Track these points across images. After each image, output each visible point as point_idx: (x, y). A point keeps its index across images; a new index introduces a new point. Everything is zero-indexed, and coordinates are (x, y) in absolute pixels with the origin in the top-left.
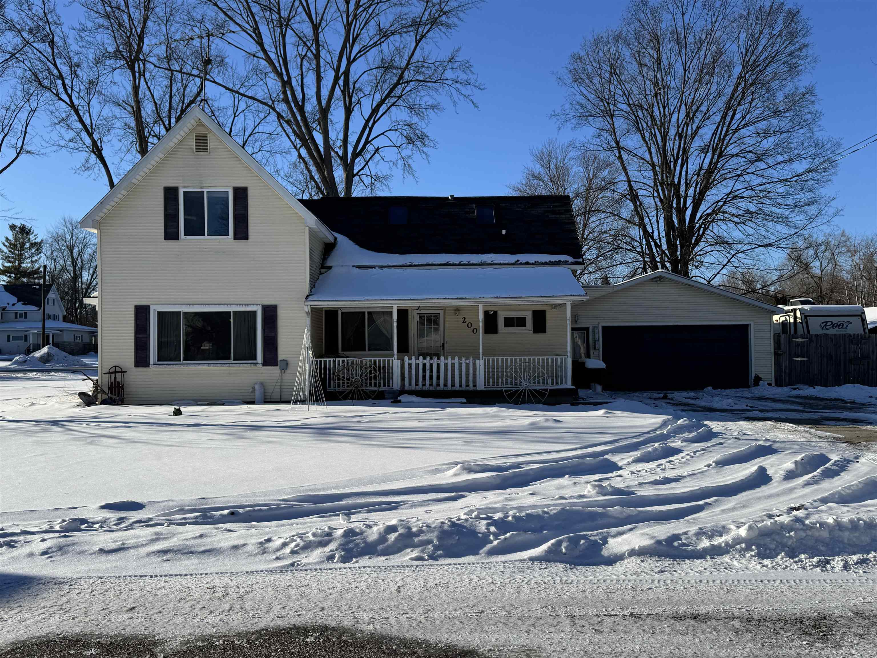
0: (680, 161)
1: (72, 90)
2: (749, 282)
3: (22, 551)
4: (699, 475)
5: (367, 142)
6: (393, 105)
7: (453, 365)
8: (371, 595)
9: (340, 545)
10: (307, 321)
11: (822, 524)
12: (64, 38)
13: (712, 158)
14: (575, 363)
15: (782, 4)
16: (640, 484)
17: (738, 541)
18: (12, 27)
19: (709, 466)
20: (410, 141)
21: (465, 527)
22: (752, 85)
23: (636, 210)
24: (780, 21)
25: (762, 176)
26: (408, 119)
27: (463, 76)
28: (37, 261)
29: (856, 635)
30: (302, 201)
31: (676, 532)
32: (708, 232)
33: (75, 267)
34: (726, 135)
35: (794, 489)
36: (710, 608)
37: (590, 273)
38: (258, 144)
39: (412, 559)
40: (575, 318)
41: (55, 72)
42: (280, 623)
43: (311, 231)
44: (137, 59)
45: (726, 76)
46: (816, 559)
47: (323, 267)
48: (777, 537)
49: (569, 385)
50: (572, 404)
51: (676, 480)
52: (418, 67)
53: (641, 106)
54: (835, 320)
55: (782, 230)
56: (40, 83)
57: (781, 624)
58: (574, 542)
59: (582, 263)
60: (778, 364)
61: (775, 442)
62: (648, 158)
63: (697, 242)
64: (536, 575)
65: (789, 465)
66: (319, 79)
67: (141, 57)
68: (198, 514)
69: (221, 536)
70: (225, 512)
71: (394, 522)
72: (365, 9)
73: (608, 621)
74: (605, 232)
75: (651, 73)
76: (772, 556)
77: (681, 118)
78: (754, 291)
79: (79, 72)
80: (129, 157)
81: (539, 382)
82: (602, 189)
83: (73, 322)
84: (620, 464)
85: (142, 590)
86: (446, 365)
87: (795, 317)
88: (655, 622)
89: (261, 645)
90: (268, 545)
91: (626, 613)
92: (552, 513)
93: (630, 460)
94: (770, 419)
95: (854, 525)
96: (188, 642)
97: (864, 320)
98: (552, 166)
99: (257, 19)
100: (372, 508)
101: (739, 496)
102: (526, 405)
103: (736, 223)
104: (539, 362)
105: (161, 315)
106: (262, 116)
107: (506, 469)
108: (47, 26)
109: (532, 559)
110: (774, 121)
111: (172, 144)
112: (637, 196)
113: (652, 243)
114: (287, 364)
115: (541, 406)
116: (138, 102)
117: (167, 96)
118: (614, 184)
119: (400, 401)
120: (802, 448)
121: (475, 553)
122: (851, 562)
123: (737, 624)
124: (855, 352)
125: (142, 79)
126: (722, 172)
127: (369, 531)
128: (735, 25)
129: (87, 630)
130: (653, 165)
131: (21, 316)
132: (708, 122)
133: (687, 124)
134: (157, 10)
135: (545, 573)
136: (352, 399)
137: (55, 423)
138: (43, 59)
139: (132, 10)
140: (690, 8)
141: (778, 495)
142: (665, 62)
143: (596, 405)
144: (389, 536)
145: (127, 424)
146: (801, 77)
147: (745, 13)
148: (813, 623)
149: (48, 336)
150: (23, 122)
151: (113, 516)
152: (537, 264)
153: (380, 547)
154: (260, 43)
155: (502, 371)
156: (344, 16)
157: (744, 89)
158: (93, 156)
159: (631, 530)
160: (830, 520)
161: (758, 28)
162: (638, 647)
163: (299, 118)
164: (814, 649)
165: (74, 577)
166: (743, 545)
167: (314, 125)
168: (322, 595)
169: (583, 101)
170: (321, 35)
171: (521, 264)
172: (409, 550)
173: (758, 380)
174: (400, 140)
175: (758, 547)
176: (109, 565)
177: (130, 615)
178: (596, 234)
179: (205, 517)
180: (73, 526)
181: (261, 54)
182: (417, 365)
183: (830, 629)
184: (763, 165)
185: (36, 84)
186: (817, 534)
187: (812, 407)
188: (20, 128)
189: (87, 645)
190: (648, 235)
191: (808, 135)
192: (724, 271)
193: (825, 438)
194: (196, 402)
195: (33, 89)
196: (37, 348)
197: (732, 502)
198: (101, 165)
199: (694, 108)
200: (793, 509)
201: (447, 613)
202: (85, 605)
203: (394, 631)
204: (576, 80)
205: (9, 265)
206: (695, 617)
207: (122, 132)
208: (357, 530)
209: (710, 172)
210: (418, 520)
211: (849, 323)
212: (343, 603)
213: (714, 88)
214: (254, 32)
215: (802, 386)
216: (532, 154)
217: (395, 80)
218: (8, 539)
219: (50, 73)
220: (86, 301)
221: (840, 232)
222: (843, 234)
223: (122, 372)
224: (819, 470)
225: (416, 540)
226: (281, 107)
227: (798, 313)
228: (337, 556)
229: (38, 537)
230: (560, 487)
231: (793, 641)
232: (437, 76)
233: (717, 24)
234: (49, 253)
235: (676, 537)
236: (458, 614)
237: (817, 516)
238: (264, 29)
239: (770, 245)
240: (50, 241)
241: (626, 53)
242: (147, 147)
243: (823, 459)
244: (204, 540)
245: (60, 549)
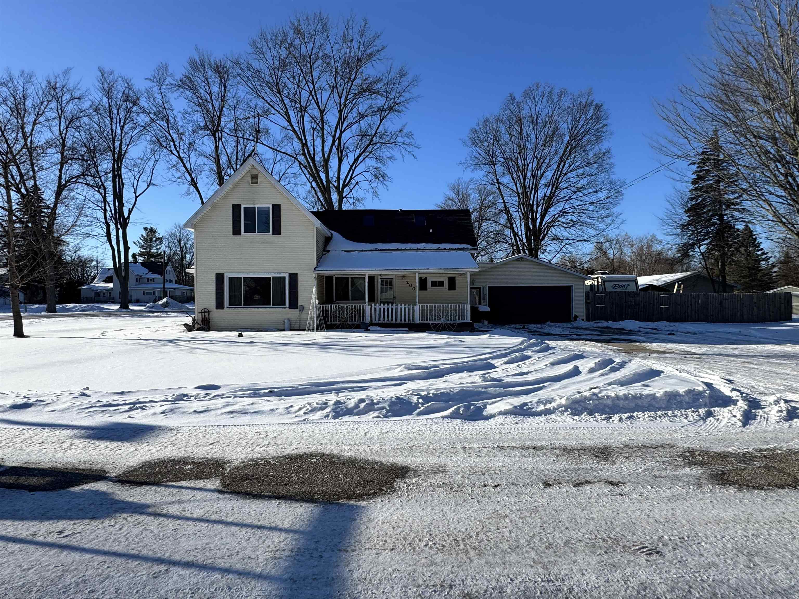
0: (533, 191)
1: (179, 148)
2: (572, 262)
3: (150, 411)
4: (540, 371)
5: (351, 178)
6: (367, 157)
7: (401, 309)
8: (350, 437)
9: (332, 409)
10: (315, 282)
11: (608, 397)
12: (175, 118)
13: (552, 190)
14: (472, 308)
15: (593, 100)
16: (507, 376)
17: (560, 406)
18: (144, 111)
19: (546, 365)
20: (376, 177)
21: (405, 400)
22: (575, 147)
23: (508, 219)
24: (591, 111)
25: (580, 200)
26: (376, 165)
27: (408, 141)
28: (160, 248)
29: (624, 457)
30: (313, 213)
31: (526, 401)
32: (549, 232)
33: (182, 252)
34: (560, 176)
35: (594, 377)
36: (543, 443)
37: (482, 256)
38: (288, 180)
39: (373, 417)
40: (473, 282)
41: (170, 137)
42: (296, 451)
43: (317, 230)
44: (217, 130)
45: (560, 143)
46: (604, 416)
47: (324, 251)
48: (582, 404)
49: (468, 320)
50: (471, 332)
51: (527, 373)
52: (382, 135)
53: (511, 159)
54: (620, 283)
55: (592, 232)
56: (161, 144)
57: (582, 452)
58: (467, 408)
59: (477, 249)
60: (588, 309)
61: (584, 352)
62: (515, 189)
63: (543, 238)
64: (445, 426)
65: (592, 365)
66: (323, 142)
67: (220, 129)
68: (251, 392)
69: (264, 403)
70: (267, 391)
71: (364, 397)
72: (350, 102)
73: (485, 450)
74: (491, 232)
75: (517, 140)
76: (579, 415)
77: (534, 166)
78: (575, 267)
79: (183, 138)
80: (213, 187)
81: (451, 319)
82: (489, 207)
83: (181, 284)
84: (496, 365)
85: (218, 433)
86: (397, 309)
87: (598, 282)
88: (512, 451)
89: (286, 463)
90: (291, 409)
91: (496, 446)
92: (455, 392)
93: (502, 362)
94: (582, 340)
95: (626, 397)
96: (244, 462)
97: (637, 284)
98: (460, 193)
99: (287, 107)
100: (351, 390)
101: (563, 381)
102: (444, 332)
103: (565, 228)
104: (451, 308)
105: (231, 279)
106: (290, 163)
107: (430, 368)
108: (165, 111)
109: (443, 417)
110: (587, 169)
111: (237, 180)
112: (509, 211)
113: (517, 238)
114: (303, 308)
115: (452, 332)
116: (218, 155)
117: (235, 152)
118: (496, 204)
119: (369, 330)
120: (600, 356)
121: (410, 414)
122: (623, 417)
123: (558, 451)
124: (631, 302)
125: (220, 142)
126: (557, 198)
127: (349, 402)
128: (565, 113)
129: (186, 455)
130: (518, 194)
131: (151, 280)
132: (549, 169)
133: (537, 170)
134: (229, 101)
135: (450, 425)
136: (342, 328)
137: (170, 341)
138: (163, 130)
139: (214, 101)
140: (540, 103)
141: (584, 381)
142: (525, 134)
143: (484, 332)
144: (360, 405)
145: (211, 342)
146: (603, 143)
147: (571, 106)
148: (600, 451)
149: (167, 292)
150: (151, 167)
151: (203, 392)
152: (450, 249)
153: (355, 411)
154: (289, 122)
155: (430, 312)
156: (338, 106)
157: (570, 149)
158: (192, 186)
159: (500, 400)
160: (613, 395)
161: (578, 114)
162: (501, 464)
163: (311, 164)
164: (600, 465)
165: (180, 426)
166: (563, 409)
167: (320, 169)
168: (322, 437)
169: (478, 156)
170: (325, 117)
171: (441, 249)
172: (372, 412)
173: (576, 317)
174: (370, 177)
175: (571, 409)
176: (200, 419)
177: (211, 447)
178: (485, 233)
179: (255, 393)
180: (179, 397)
181: (290, 128)
182: (380, 309)
183: (610, 454)
184: (581, 194)
185: (158, 145)
186: (605, 402)
187: (606, 333)
188: (149, 170)
189: (186, 463)
190: (515, 234)
191: (607, 177)
192: (558, 255)
193: (613, 350)
194: (251, 330)
195: (157, 147)
196: (161, 299)
197: (558, 385)
198: (197, 192)
199: (542, 160)
200: (592, 388)
201: (393, 446)
202: (185, 441)
203: (363, 456)
204: (473, 144)
205: (144, 251)
206: (534, 448)
207: (209, 173)
208: (342, 401)
209: (550, 198)
210: (377, 395)
211: (628, 285)
212: (333, 441)
213: (553, 149)
214: (286, 115)
215: (601, 321)
216: (448, 186)
217: (368, 142)
218: (142, 405)
219: (166, 138)
220: (188, 271)
221: (624, 233)
222: (626, 235)
223: (209, 312)
224: (608, 368)
225: (376, 407)
226: (301, 158)
227: (599, 279)
228: (330, 415)
229: (159, 404)
230: (461, 378)
231: (588, 460)
232: (392, 140)
233: (555, 112)
234: (167, 244)
235: (526, 404)
236: (399, 447)
237: (605, 392)
238: (291, 112)
239: (584, 240)
240: (167, 237)
241: (503, 128)
242: (223, 181)
243: (611, 361)
244: (254, 406)
245: (171, 410)
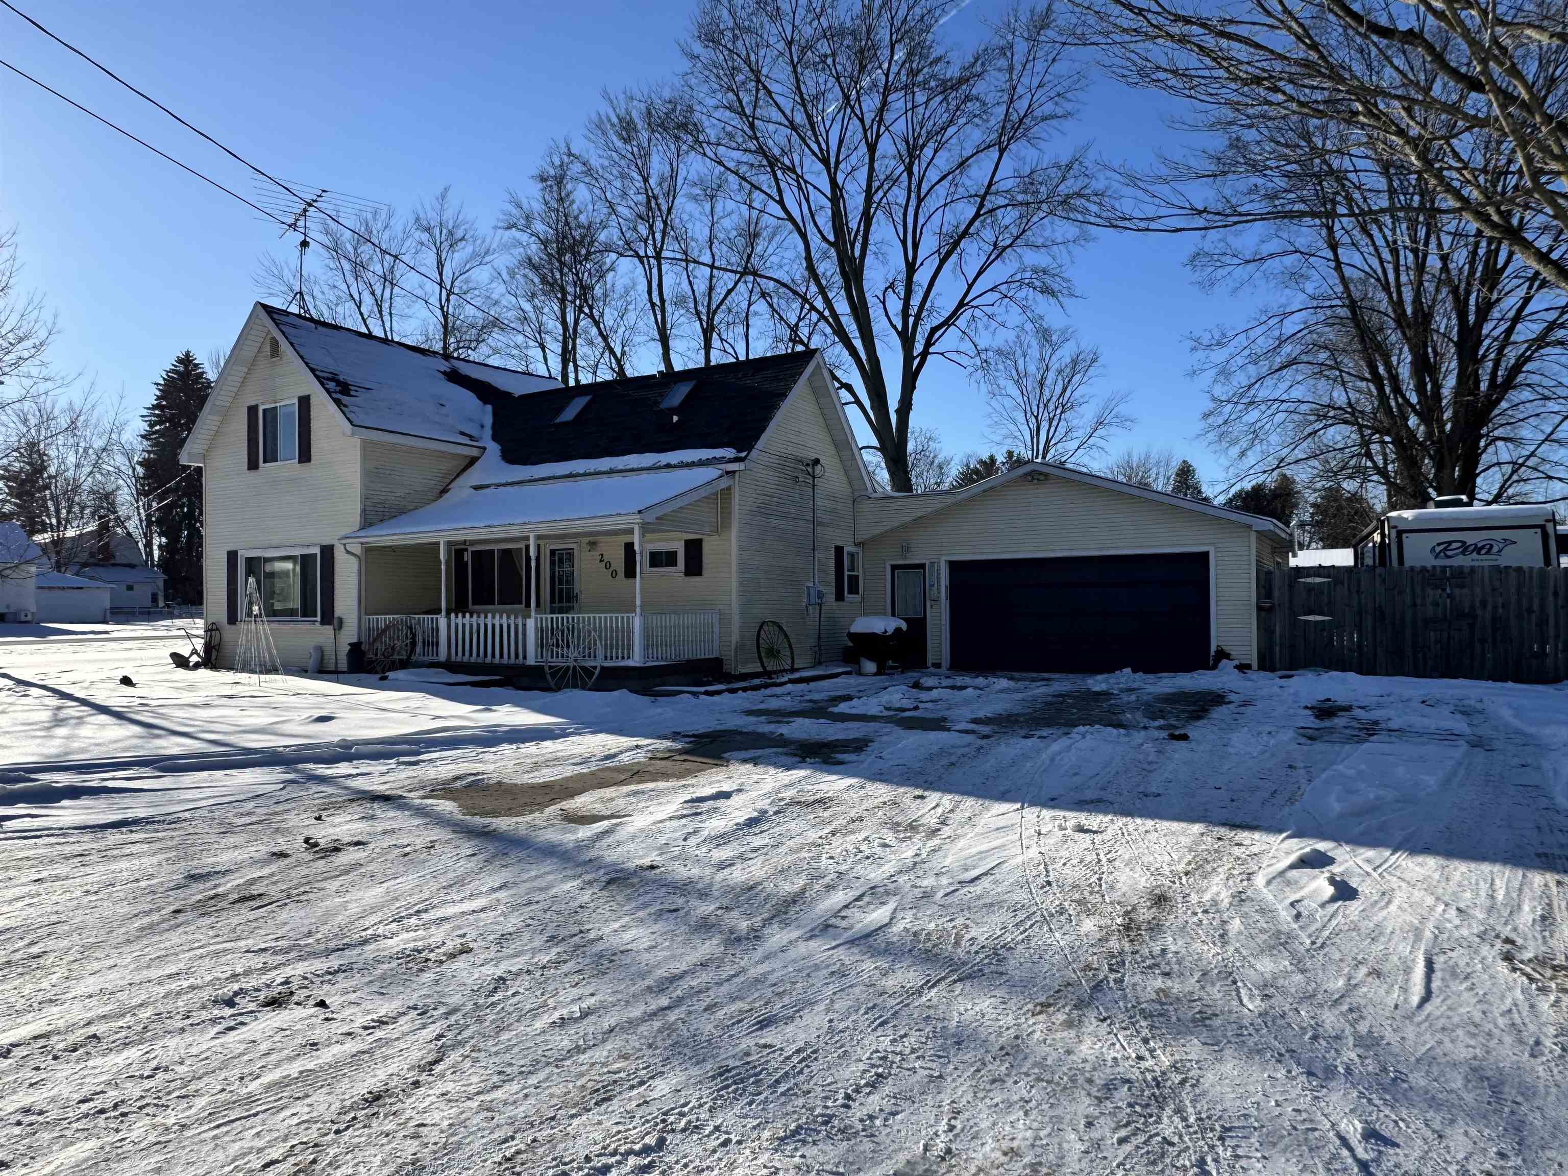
54: (1471, 538)
60: (1265, 630)
86: (494, 626)
97: (1548, 535)
105: (247, 561)
114: (341, 622)
171: (663, 467)
173: (1222, 655)
211: (1507, 542)
223: (220, 629)
